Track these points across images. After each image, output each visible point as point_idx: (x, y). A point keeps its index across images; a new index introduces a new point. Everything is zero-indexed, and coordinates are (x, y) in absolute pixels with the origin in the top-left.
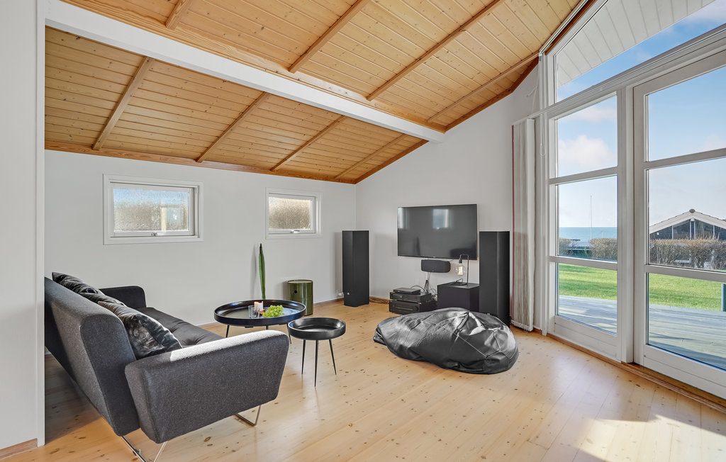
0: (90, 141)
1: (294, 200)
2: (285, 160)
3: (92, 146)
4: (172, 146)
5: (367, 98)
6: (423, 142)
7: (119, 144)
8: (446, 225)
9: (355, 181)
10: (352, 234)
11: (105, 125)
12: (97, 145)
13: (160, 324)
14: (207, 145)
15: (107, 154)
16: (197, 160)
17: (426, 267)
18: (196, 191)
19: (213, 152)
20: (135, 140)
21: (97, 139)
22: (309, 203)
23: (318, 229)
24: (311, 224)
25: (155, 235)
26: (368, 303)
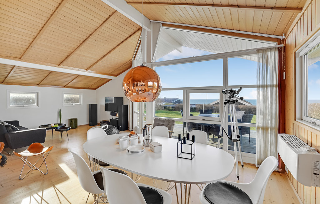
0: (2, 81)
1: (74, 95)
2: (68, 84)
3: (3, 82)
4: (29, 82)
5: (86, 70)
6: (110, 80)
7: (11, 82)
8: (113, 102)
9: (95, 89)
10: (91, 105)
11: (6, 78)
12: (4, 82)
13: (15, 127)
14: (40, 81)
15: (8, 84)
16: (38, 85)
17: (112, 114)
18: (38, 93)
19: (43, 82)
20: (16, 81)
21: (4, 81)
22: (79, 96)
23: (82, 103)
24: (80, 102)
25: (24, 106)
26: (97, 125)
